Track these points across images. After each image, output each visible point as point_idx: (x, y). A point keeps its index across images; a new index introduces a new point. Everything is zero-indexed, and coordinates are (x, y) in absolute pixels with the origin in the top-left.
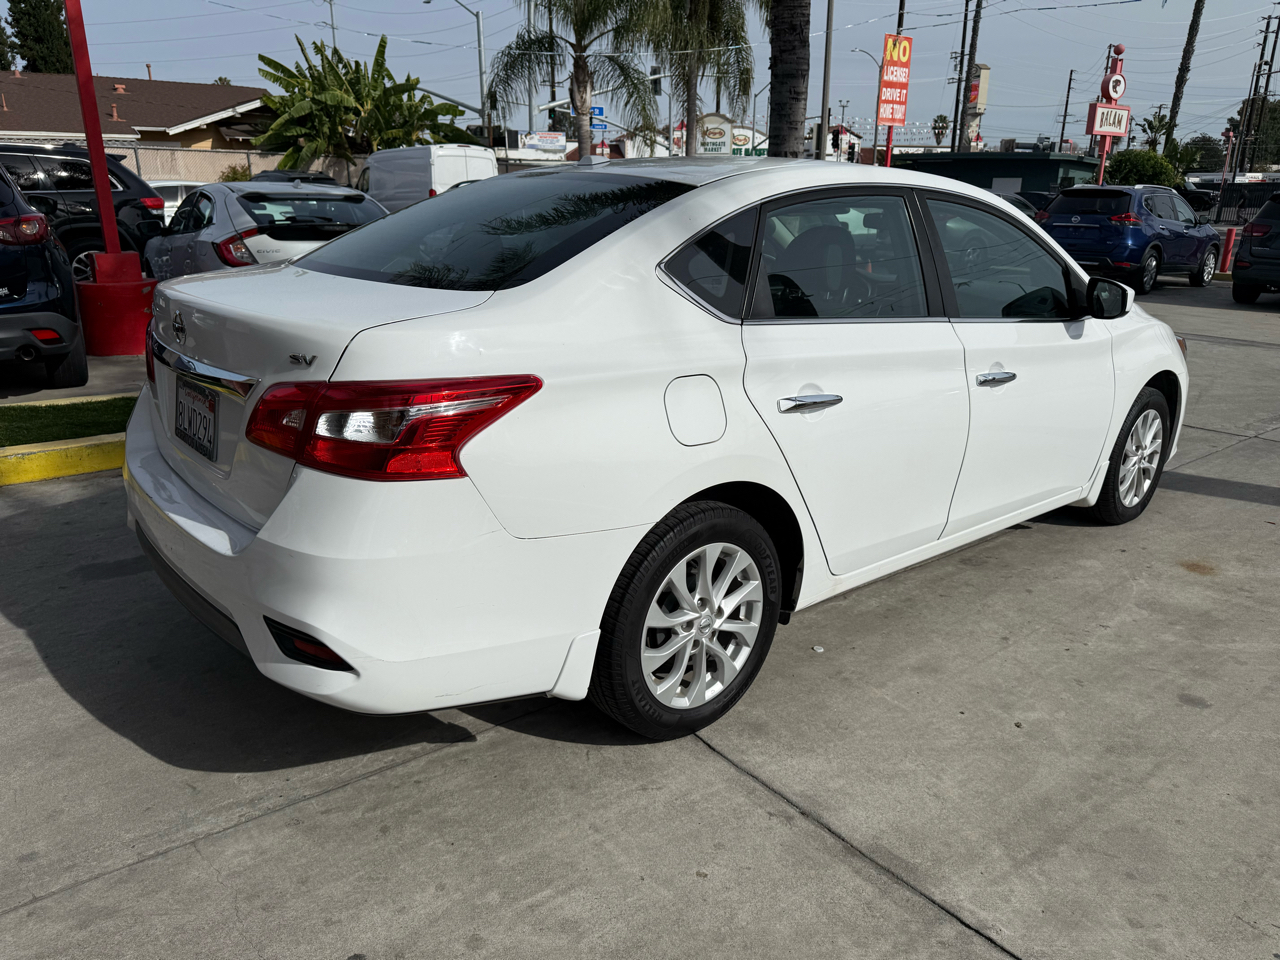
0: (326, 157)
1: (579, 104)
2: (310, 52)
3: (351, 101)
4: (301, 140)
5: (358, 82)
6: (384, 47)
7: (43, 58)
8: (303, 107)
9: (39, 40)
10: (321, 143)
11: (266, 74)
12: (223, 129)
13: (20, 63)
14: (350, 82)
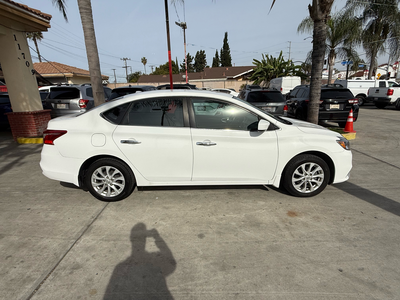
0: (264, 81)
1: (330, 62)
2: (265, 56)
3: (273, 67)
4: (259, 77)
5: (275, 63)
6: (282, 53)
7: (224, 63)
8: (260, 70)
9: (224, 60)
10: (264, 78)
11: (254, 63)
12: (245, 76)
13: (221, 65)
14: (273, 63)
